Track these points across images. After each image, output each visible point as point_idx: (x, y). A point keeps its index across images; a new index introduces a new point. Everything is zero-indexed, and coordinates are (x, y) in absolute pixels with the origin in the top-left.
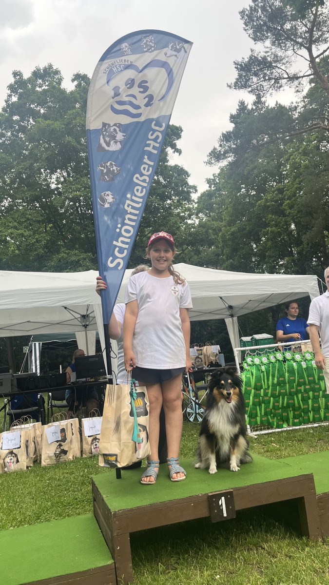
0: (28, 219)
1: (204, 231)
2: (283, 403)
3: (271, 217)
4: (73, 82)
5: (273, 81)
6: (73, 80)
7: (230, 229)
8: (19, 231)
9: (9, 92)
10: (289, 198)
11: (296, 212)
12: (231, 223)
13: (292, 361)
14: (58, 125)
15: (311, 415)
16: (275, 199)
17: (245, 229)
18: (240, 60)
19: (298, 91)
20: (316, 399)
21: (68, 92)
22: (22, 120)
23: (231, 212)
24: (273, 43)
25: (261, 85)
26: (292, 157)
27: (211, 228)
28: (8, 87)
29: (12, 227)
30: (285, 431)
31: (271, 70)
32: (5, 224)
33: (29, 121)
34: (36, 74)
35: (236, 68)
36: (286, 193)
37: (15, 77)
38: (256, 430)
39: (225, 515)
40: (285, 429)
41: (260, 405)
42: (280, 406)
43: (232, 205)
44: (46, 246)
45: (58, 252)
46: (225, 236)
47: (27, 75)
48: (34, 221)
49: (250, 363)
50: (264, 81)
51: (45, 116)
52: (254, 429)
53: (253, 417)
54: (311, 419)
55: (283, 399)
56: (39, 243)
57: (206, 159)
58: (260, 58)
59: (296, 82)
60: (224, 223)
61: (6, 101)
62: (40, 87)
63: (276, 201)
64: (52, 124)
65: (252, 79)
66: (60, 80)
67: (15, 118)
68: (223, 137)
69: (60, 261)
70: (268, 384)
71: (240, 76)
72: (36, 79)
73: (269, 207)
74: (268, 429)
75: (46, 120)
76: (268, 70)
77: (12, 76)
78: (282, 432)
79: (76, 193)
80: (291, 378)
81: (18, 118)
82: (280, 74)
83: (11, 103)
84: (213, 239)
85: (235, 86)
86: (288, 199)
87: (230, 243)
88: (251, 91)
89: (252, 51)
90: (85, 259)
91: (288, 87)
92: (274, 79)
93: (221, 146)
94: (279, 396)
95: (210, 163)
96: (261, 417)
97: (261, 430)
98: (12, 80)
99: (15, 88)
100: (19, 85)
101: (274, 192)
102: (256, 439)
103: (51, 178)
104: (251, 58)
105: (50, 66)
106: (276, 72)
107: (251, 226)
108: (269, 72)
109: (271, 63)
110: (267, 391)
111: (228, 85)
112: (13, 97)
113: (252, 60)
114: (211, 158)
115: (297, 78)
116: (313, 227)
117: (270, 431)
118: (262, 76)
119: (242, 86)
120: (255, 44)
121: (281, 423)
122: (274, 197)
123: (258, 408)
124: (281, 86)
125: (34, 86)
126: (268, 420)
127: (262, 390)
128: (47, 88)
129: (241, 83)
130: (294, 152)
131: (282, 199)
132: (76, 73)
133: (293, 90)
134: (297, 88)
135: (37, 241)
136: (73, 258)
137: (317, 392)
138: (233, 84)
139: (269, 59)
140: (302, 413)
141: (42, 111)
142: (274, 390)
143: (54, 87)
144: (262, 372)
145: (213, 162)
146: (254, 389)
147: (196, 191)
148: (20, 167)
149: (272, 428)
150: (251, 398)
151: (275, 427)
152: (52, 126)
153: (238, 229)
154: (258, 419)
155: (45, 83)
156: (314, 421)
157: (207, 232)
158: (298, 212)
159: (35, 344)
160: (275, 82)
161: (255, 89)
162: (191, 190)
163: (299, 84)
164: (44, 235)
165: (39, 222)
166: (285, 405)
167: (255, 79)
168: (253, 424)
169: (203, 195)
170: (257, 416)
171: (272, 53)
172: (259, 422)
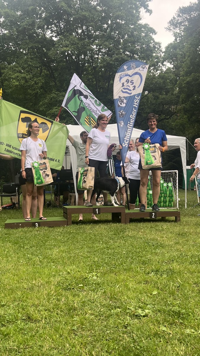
1: (161, 81)
7: (187, 79)
17: (198, 80)
23: (189, 64)
27: (169, 79)
44: (42, 87)
45: (51, 92)
46: (181, 84)
56: (36, 85)
68: (180, 10)
87: (185, 90)
93: (178, 16)
95: (169, 29)
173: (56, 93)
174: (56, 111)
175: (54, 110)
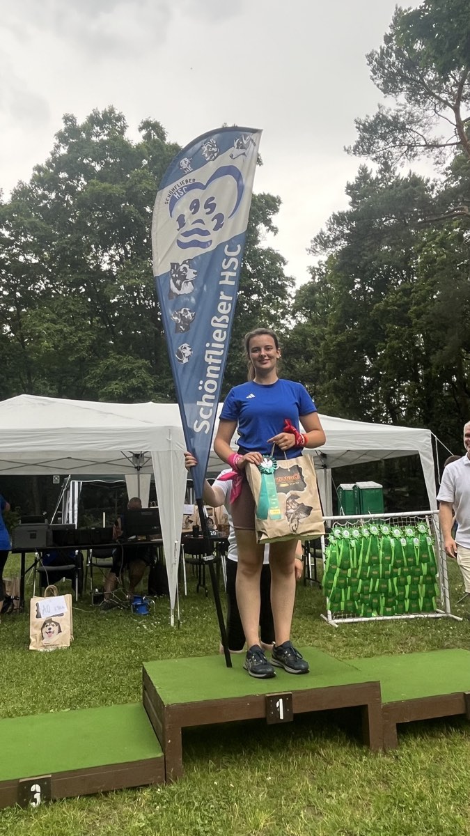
0: (70, 311)
1: (300, 339)
2: (374, 587)
3: (390, 328)
4: (140, 131)
5: (406, 147)
6: (141, 129)
7: (336, 338)
8: (58, 326)
9: (57, 142)
10: (418, 304)
11: (425, 323)
12: (338, 329)
13: (389, 537)
14: (117, 189)
15: (407, 603)
16: (398, 302)
17: (356, 339)
18: (363, 118)
19: (437, 163)
20: (414, 584)
21: (133, 145)
22: (71, 178)
23: (339, 315)
24: (409, 99)
25: (389, 151)
26: (424, 249)
27: (310, 336)
28: (56, 135)
29: (48, 320)
30: (373, 621)
31: (403, 133)
32: (40, 316)
33: (80, 180)
34: (94, 120)
35: (357, 127)
36: (414, 296)
37: (66, 122)
38: (339, 618)
39: (282, 717)
40: (374, 619)
41: (346, 588)
42: (370, 591)
43: (340, 305)
44: (91, 347)
45: (106, 356)
46: (329, 346)
47: (81, 121)
48: (78, 314)
49: (338, 536)
50: (394, 147)
51: (101, 177)
52: (336, 616)
53: (336, 600)
54: (407, 609)
55: (375, 583)
56: (82, 343)
57: (310, 245)
58: (390, 118)
59: (436, 151)
60: (327, 329)
61: (52, 154)
62: (97, 136)
63: (399, 306)
64: (110, 188)
65: (378, 142)
66: (123, 128)
67: (63, 175)
68: (334, 219)
69: (108, 368)
70: (357, 563)
71: (362, 138)
72: (93, 126)
73: (389, 312)
74: (353, 617)
75: (102, 182)
76: (399, 132)
77: (63, 121)
78: (369, 622)
79: (134, 281)
80: (386, 558)
81: (67, 175)
82: (416, 139)
83: (58, 156)
84: (313, 351)
85: (355, 150)
86: (415, 304)
87: (335, 356)
88: (376, 159)
89: (380, 107)
90: (140, 368)
91: (426, 156)
92: (408, 145)
93: (330, 229)
94: (369, 579)
95: (314, 251)
96: (346, 602)
97: (345, 617)
98: (62, 126)
99: (65, 138)
100: (71, 134)
101: (397, 294)
102: (336, 629)
103: (102, 255)
104: (378, 117)
105: (112, 111)
106: (410, 137)
107: (364, 337)
108: (401, 135)
109: (403, 125)
110: (356, 571)
111: (345, 149)
112: (61, 148)
113: (380, 119)
114: (316, 245)
115: (438, 146)
116: (445, 345)
117: (356, 620)
118: (391, 140)
119: (364, 151)
120: (385, 97)
121: (370, 611)
122: (398, 300)
123: (343, 590)
124: (415, 155)
125: (89, 134)
126: (354, 606)
127: (350, 570)
128: (105, 138)
129: (364, 147)
130: (428, 242)
131: (407, 303)
132: (144, 120)
133: (432, 160)
134: (437, 159)
135: (80, 340)
136: (125, 366)
137: (416, 576)
138: (352, 148)
139: (402, 119)
140: (397, 602)
141: (98, 168)
142: (364, 570)
143: (115, 139)
144: (352, 548)
145: (318, 249)
146: (340, 567)
147: (294, 284)
148: (64, 241)
149: (358, 616)
150: (335, 578)
151: (361, 615)
152: (110, 191)
153: (347, 338)
154: (342, 604)
155: (104, 132)
156: (410, 612)
157: (304, 341)
158: (428, 323)
159: (73, 483)
160: (408, 149)
161: (381, 157)
162: (287, 283)
163: (440, 153)
164: (89, 333)
165: (84, 315)
166: (376, 590)
167: (382, 144)
168: (335, 609)
169: (303, 288)
170: (340, 600)
171: (406, 112)
172: (343, 608)
173: (117, 357)
174: (116, 389)
175: (113, 386)
